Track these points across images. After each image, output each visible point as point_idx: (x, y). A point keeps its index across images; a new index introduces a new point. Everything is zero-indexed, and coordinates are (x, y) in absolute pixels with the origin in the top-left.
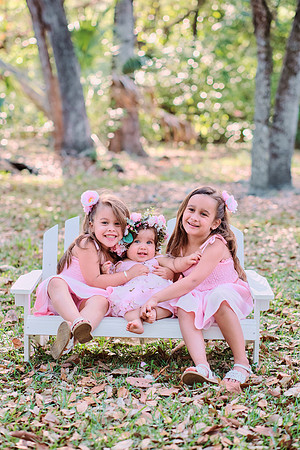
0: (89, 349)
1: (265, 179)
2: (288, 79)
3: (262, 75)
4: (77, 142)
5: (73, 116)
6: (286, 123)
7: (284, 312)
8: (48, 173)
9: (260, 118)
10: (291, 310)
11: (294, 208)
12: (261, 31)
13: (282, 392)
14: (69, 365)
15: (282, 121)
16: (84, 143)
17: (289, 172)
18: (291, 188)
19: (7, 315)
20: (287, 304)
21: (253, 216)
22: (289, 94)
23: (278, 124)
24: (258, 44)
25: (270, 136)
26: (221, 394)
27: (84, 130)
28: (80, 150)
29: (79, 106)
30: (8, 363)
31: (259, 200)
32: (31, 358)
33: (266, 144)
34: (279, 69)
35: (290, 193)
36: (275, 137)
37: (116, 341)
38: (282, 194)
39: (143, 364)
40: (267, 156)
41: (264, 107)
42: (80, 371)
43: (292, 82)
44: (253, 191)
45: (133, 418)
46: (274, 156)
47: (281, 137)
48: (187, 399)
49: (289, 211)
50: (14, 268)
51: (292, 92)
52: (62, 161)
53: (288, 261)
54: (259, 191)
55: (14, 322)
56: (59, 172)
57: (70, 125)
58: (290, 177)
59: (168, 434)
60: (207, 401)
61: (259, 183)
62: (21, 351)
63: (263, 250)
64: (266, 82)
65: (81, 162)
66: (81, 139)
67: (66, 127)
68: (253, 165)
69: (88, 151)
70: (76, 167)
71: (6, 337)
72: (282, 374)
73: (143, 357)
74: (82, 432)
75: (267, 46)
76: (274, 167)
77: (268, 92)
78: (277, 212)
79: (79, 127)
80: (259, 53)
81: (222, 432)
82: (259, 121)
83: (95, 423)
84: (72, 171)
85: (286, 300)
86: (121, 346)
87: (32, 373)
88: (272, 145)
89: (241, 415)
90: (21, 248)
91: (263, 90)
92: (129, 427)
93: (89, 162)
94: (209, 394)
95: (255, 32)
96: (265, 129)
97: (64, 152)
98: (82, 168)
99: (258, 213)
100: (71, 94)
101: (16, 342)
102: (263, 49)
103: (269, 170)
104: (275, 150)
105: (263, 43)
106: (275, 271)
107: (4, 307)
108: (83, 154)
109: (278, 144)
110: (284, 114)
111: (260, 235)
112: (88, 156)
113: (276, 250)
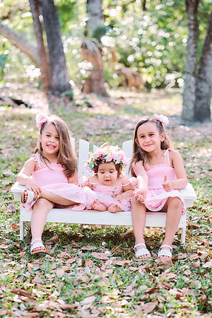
0: (66, 232)
1: (192, 114)
3: (191, 41)
4: (60, 85)
5: (57, 67)
7: (203, 208)
8: (39, 107)
9: (189, 71)
10: (209, 207)
12: (191, 9)
13: (201, 265)
14: (51, 243)
15: (205, 73)
16: (64, 86)
17: (209, 110)
19: (8, 207)
20: (206, 203)
21: (183, 141)
22: (210, 54)
23: (202, 76)
24: (189, 18)
25: (196, 84)
26: (158, 266)
27: (65, 77)
28: (61, 91)
29: (61, 60)
30: (8, 241)
31: (188, 129)
32: (25, 238)
33: (193, 89)
34: (203, 36)
36: (200, 85)
37: (85, 227)
38: (203, 125)
39: (104, 243)
40: (193, 98)
41: (192, 63)
42: (59, 247)
44: (183, 123)
45: (96, 281)
46: (199, 98)
47: (204, 85)
48: (134, 269)
50: (14, 174)
52: (49, 98)
53: (207, 172)
54: (188, 122)
55: (13, 212)
56: (47, 106)
57: (55, 73)
59: (120, 293)
60: (148, 270)
61: (188, 117)
62: (18, 232)
63: (190, 164)
64: (194, 45)
65: (62, 99)
66: (62, 84)
67: (52, 75)
68: (184, 104)
69: (67, 92)
70: (59, 104)
71: (8, 223)
72: (201, 252)
73: (104, 238)
74: (60, 291)
75: (195, 20)
76: (198, 106)
77: (195, 53)
78: (200, 137)
79: (61, 75)
80: (189, 25)
81: (158, 292)
82: (188, 73)
83: (69, 284)
84: (56, 107)
85: (205, 200)
86: (88, 230)
87: (25, 248)
88: (197, 90)
89: (172, 280)
90: (18, 160)
91: (192, 51)
92: (93, 287)
93: (67, 100)
94: (150, 265)
95: (187, 10)
96: (193, 79)
97: (50, 92)
98: (63, 104)
99: (187, 138)
100: (56, 52)
101: (14, 226)
102: (192, 22)
103: (195, 107)
104: (199, 94)
105: (192, 18)
106: (198, 179)
107: (6, 202)
108: (63, 94)
109: (202, 90)
110: (206, 68)
111: (188, 154)
112: (67, 95)
113: (198, 165)
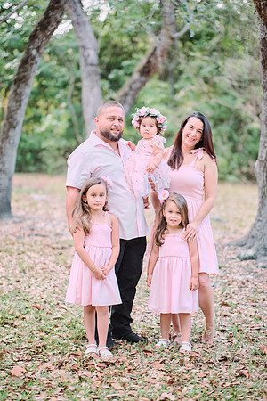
2: (8, 130)
6: (7, 166)
11: (14, 235)
18: (11, 216)
35: (10, 222)
43: (11, 133)
49: (11, 237)
51: (11, 141)
58: (10, 208)
